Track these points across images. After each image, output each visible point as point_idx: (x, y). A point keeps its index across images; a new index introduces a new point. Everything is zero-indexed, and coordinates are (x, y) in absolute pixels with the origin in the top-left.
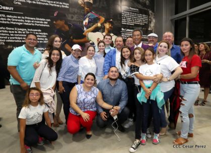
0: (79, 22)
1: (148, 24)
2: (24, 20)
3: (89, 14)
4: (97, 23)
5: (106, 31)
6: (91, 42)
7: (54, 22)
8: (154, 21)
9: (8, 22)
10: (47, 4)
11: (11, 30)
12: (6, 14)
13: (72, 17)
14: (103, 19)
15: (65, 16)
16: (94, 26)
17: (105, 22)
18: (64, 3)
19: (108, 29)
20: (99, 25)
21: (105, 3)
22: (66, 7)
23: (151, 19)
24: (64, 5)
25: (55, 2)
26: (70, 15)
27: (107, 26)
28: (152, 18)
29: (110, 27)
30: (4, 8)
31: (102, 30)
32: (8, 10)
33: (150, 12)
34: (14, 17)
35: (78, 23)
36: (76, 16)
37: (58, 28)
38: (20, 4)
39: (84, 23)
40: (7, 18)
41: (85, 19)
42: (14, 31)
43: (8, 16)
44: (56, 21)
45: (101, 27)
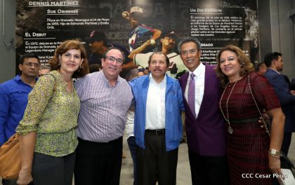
0: (123, 40)
1: (244, 30)
2: (56, 45)
3: (137, 29)
4: (149, 39)
5: (164, 50)
6: (139, 68)
7: (90, 45)
8: (256, 24)
9: (40, 51)
10: (82, 24)
11: (43, 59)
12: (39, 41)
13: (113, 36)
14: (158, 32)
15: (104, 35)
16: (145, 44)
17: (163, 36)
18: (104, 20)
19: (168, 46)
20: (153, 41)
21: (162, 9)
22: (106, 23)
23: (248, 21)
24: (103, 21)
25: (91, 20)
26: (110, 34)
27: (166, 42)
28: (252, 20)
29: (170, 44)
30: (37, 35)
31: (156, 49)
32: (41, 37)
33: (247, 10)
34: (47, 43)
35: (122, 42)
36: (119, 33)
37: (94, 51)
38: (53, 27)
39: (130, 42)
40: (39, 46)
41: (131, 37)
42: (45, 59)
43: (41, 44)
44: (92, 43)
45: (156, 44)
